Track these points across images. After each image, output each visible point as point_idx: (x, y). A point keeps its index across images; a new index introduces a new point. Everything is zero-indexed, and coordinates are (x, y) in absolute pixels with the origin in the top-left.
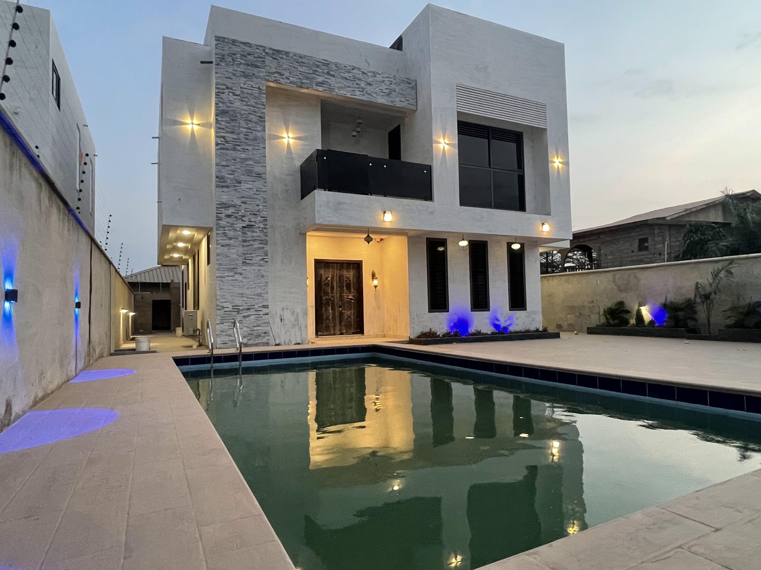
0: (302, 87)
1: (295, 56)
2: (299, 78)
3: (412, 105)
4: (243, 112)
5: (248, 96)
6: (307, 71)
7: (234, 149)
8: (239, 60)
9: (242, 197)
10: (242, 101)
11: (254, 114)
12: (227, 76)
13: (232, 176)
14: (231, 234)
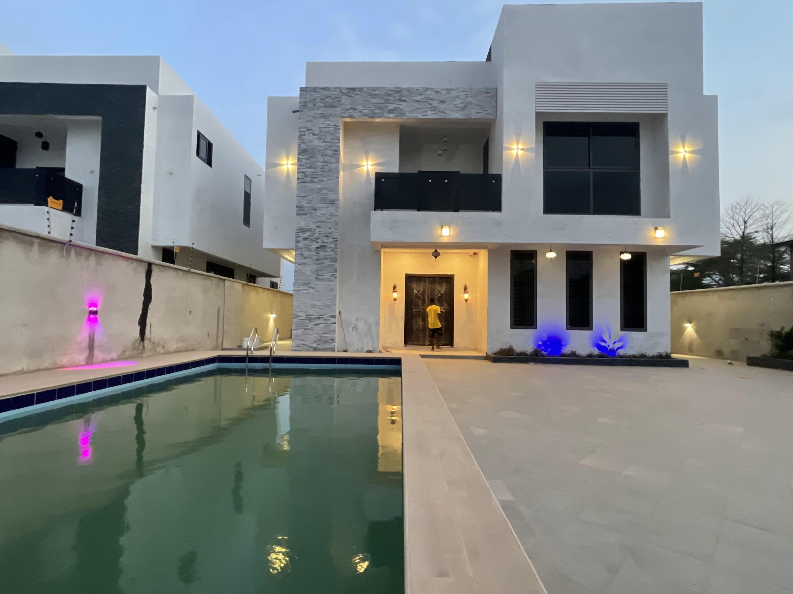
0: (373, 117)
1: (369, 90)
2: (372, 110)
3: (490, 114)
4: (320, 148)
5: (324, 134)
6: (379, 102)
7: (312, 182)
8: (318, 104)
9: (317, 222)
10: (320, 139)
11: (329, 149)
12: (308, 120)
13: (309, 205)
14: (306, 254)
